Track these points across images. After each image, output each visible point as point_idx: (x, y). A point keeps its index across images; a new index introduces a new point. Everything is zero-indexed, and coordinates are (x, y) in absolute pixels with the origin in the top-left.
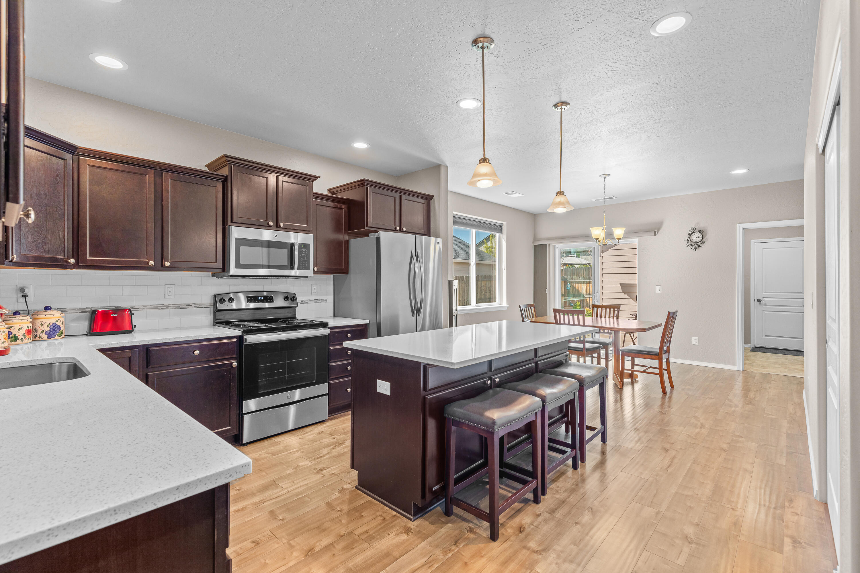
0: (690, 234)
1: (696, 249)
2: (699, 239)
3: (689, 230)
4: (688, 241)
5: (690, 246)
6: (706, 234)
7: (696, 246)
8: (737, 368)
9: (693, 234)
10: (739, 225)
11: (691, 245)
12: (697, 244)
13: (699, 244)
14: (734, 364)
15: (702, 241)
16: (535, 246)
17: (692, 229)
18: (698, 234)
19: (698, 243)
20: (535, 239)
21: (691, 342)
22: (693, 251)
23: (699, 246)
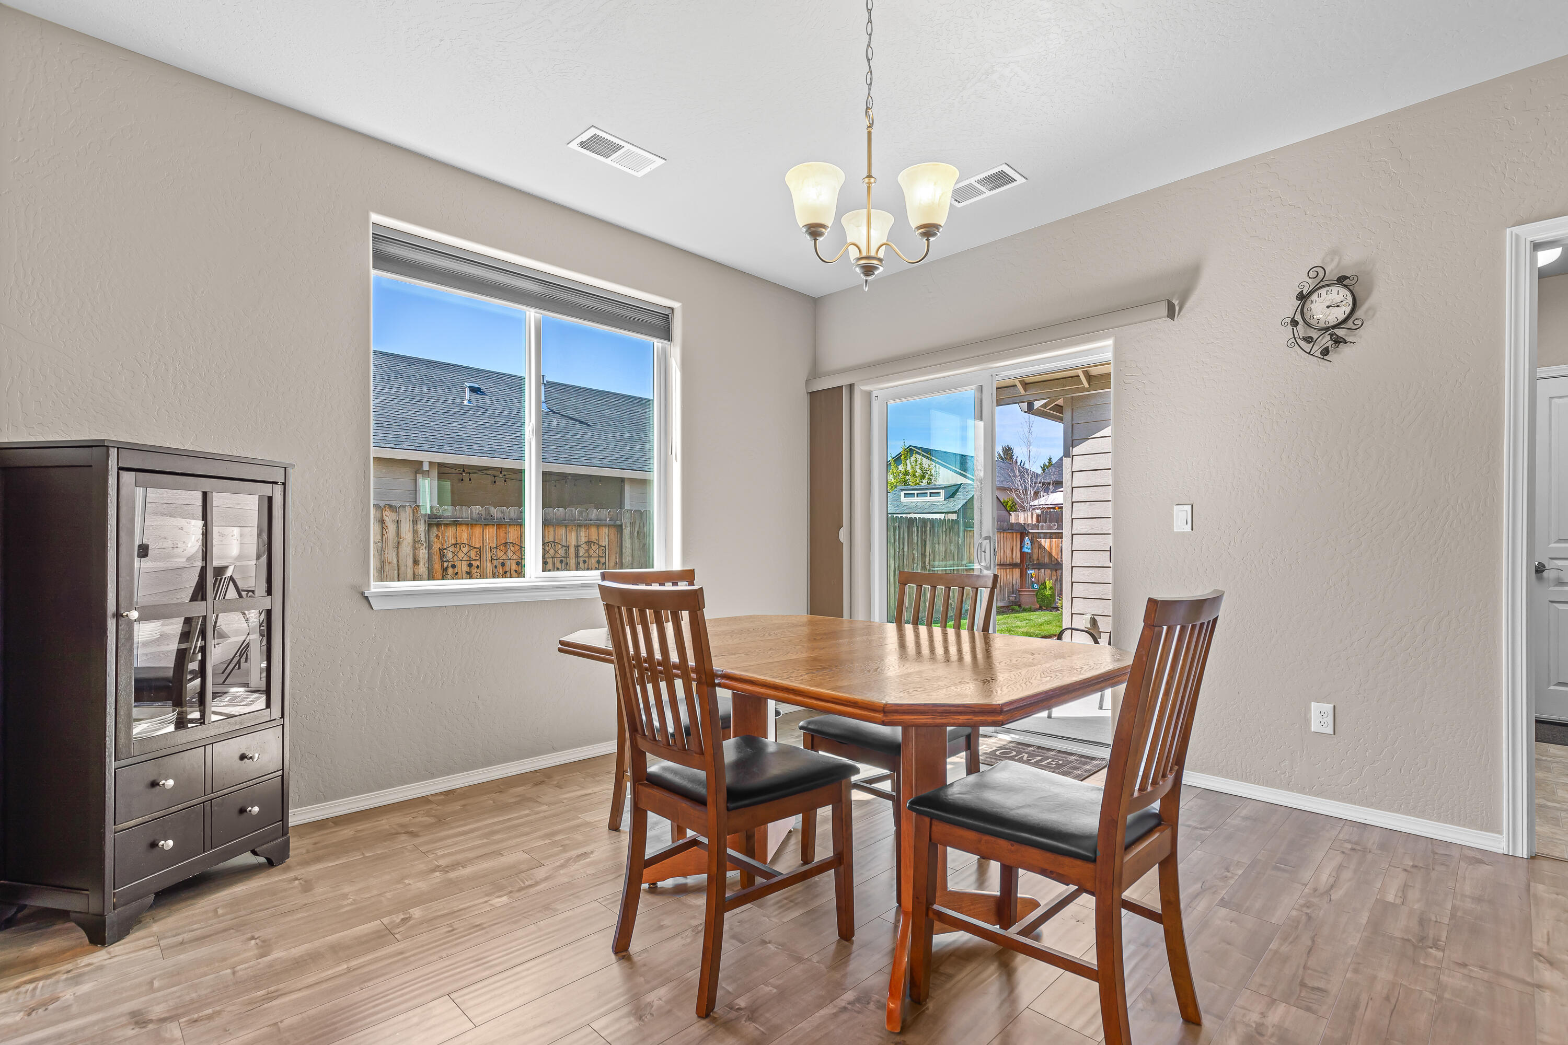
0: (1303, 298)
1: (1325, 352)
2: (1339, 314)
3: (1300, 279)
4: (1294, 323)
5: (1302, 343)
6: (1369, 292)
7: (1326, 340)
8: (1504, 844)
9: (1314, 297)
10: (1516, 230)
11: (1308, 340)
12: (1332, 335)
13: (1340, 332)
14: (1490, 825)
15: (1350, 321)
16: (813, 395)
17: (1312, 274)
18: (1339, 294)
19: (1334, 327)
20: (814, 373)
21: (1308, 722)
22: (1313, 364)
23: (1338, 341)
